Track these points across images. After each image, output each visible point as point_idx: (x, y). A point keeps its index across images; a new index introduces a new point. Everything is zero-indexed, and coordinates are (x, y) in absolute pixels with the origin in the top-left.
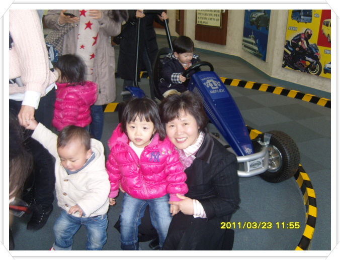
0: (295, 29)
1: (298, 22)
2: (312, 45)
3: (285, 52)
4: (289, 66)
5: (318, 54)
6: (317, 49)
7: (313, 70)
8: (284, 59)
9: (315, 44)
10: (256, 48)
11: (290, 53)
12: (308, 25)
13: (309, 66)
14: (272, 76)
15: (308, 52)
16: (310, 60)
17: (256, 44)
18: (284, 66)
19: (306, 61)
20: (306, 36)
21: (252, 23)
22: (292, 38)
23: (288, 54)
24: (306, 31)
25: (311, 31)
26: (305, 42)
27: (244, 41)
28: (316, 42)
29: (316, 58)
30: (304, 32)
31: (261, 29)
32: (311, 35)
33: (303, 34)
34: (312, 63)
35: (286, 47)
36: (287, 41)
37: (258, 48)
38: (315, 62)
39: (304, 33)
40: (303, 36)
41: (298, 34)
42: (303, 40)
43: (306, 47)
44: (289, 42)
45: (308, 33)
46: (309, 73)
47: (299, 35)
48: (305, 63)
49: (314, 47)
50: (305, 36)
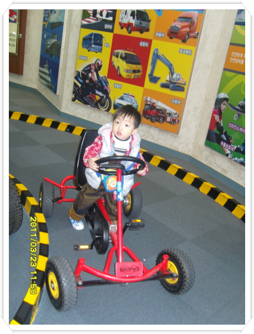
0: (85, 58)
1: (89, 51)
2: (102, 77)
3: (75, 84)
4: (79, 100)
5: (108, 88)
6: (106, 83)
7: (103, 105)
8: (74, 92)
9: (105, 77)
10: (49, 79)
11: (80, 85)
12: (98, 56)
13: (99, 101)
14: (63, 110)
15: (98, 85)
16: (100, 94)
17: (49, 75)
18: (74, 100)
19: (96, 94)
20: (97, 67)
21: (47, 51)
22: (83, 69)
23: (78, 86)
24: (96, 62)
25: (101, 62)
26: (95, 73)
27: (40, 71)
28: (106, 75)
29: (106, 93)
30: (94, 62)
31: (54, 57)
32: (101, 66)
33: (93, 64)
34: (102, 97)
35: (76, 78)
36: (77, 72)
37: (51, 79)
38: (105, 97)
39: (95, 64)
40: (93, 67)
41: (89, 64)
42: (93, 71)
43: (96, 79)
44: (79, 72)
45: (98, 63)
46: (99, 108)
47: (90, 66)
48: (95, 98)
49: (104, 80)
50: (95, 67)
